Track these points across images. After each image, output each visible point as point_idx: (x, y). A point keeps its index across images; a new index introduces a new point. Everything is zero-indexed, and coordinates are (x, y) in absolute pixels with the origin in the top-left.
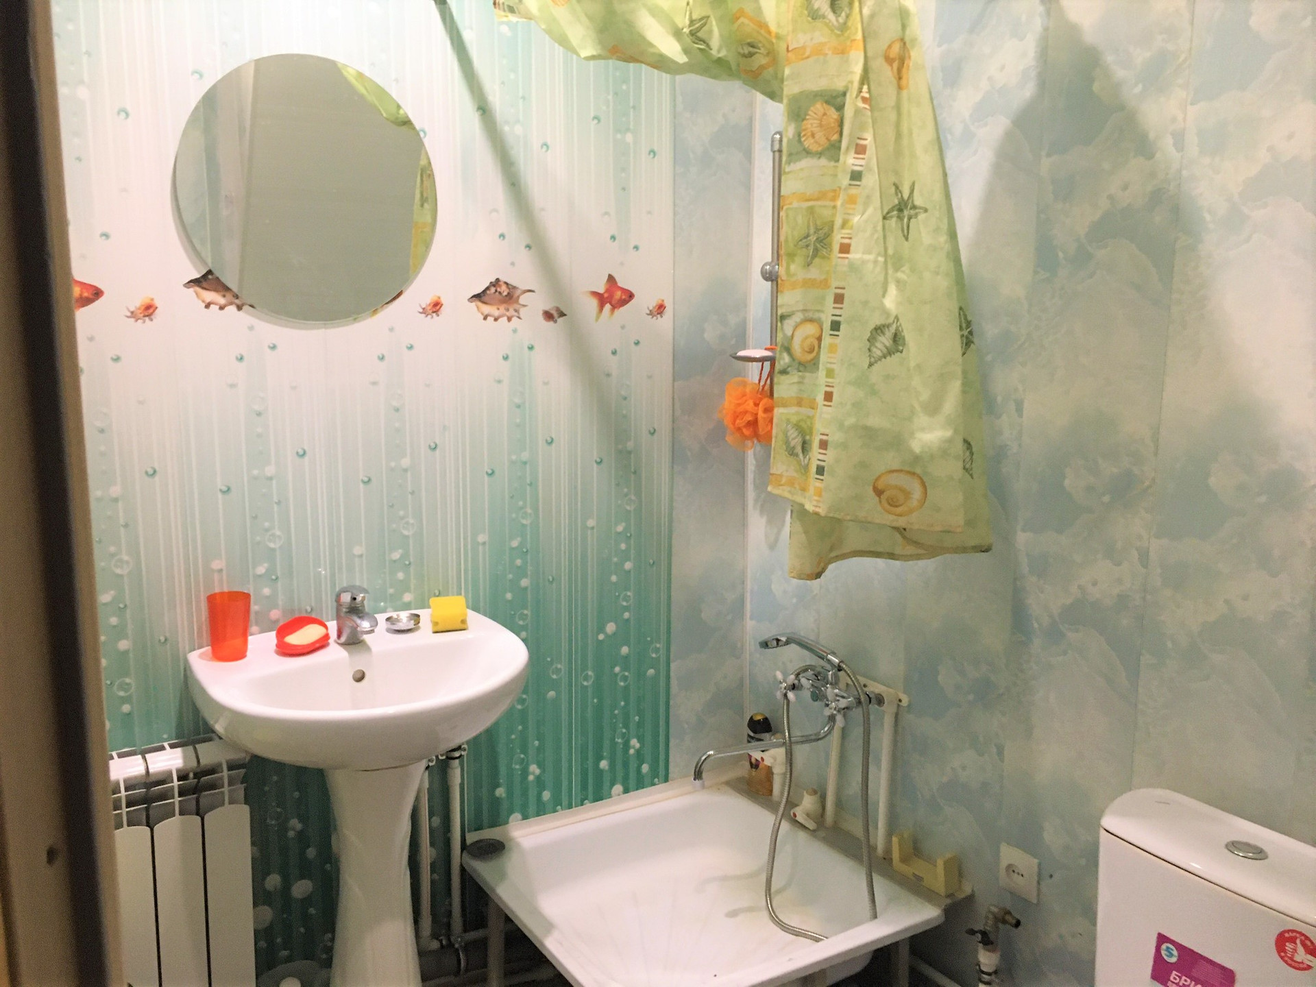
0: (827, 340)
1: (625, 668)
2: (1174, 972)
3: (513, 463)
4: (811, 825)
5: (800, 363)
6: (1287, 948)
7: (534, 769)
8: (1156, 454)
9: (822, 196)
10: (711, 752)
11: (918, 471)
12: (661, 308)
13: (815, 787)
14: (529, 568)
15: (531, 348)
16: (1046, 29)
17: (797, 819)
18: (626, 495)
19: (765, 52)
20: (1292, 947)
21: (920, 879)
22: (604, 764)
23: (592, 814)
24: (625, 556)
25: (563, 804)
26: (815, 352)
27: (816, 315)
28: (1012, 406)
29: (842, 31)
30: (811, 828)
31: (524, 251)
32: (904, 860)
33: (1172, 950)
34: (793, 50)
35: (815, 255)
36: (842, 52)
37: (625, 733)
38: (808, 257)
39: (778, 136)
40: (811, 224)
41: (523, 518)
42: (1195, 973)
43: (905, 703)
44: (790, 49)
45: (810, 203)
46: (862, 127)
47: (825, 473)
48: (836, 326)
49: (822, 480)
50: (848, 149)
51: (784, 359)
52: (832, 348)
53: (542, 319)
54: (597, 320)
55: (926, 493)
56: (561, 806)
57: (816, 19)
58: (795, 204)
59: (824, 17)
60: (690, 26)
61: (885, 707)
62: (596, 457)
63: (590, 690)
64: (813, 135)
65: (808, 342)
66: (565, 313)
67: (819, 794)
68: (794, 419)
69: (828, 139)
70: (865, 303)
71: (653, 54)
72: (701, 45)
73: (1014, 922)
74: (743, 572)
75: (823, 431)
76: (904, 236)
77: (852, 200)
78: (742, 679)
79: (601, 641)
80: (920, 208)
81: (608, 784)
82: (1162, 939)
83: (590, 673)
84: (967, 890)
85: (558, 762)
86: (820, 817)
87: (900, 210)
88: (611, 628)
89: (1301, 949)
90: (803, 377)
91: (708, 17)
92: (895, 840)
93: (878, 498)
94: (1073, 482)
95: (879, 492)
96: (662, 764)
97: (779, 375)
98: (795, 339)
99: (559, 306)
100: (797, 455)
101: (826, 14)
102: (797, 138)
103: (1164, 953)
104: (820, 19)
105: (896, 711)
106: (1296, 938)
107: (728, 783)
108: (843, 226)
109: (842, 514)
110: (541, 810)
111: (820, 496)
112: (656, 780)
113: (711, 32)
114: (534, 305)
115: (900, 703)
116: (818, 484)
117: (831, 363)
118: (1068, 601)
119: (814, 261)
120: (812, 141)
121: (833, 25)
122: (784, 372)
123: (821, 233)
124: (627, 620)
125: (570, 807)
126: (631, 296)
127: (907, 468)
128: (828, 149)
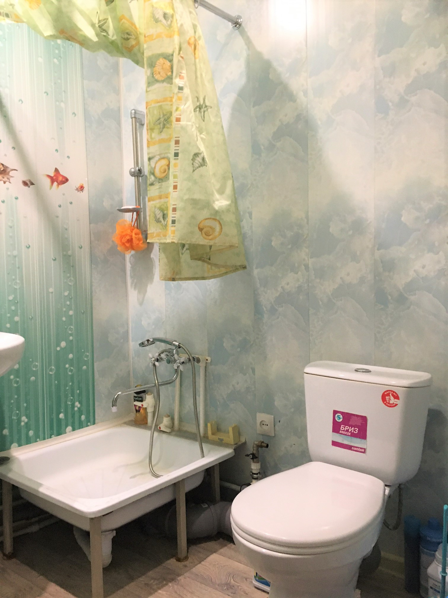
0: (173, 162)
1: (71, 365)
2: (342, 426)
3: (9, 256)
4: (168, 430)
5: (160, 179)
6: (386, 399)
7: (24, 419)
8: (308, 223)
9: (165, 100)
10: (120, 393)
11: (218, 218)
12: (82, 188)
13: (168, 414)
14: (19, 311)
15: (17, 198)
16: (248, 55)
17: (161, 429)
18: (69, 277)
19: (135, 38)
20: (388, 398)
21: (222, 440)
22: (62, 416)
23: (56, 442)
24: (70, 308)
25: (41, 437)
26: (166, 172)
27: (166, 156)
28: (247, 215)
29: (169, 28)
30: (168, 432)
31: (12, 151)
32: (213, 434)
33: (340, 416)
34: (148, 36)
35: (164, 127)
36: (170, 36)
37: (72, 399)
38: (161, 128)
39: (133, 111)
40: (161, 113)
41: (15, 285)
42: (350, 423)
43: (209, 361)
44: (146, 36)
45: (161, 103)
46: (182, 68)
47: (176, 222)
48: (176, 155)
49: (175, 226)
50: (176, 77)
51: (151, 178)
52: (175, 165)
53: (22, 185)
54: (51, 189)
55: (222, 229)
56: (40, 439)
57: (157, 22)
58: (153, 105)
59: (161, 21)
60: (98, 23)
61: (200, 364)
62: (52, 257)
63: (53, 376)
64: (159, 73)
65: (163, 168)
66: (34, 183)
67: (170, 417)
68: (158, 206)
69: (167, 75)
70: (189, 144)
71: (81, 35)
72: (104, 33)
73: (266, 445)
74: (127, 320)
75: (174, 203)
76: (202, 119)
77: (180, 99)
78: (129, 372)
79: (58, 351)
80: (209, 106)
81: (64, 427)
82: (335, 412)
83: (53, 368)
84: (243, 440)
85: (37, 415)
86: (172, 427)
87: (200, 109)
88: (63, 344)
89: (392, 398)
90: (162, 185)
91: (107, 19)
92: (209, 425)
93: (200, 232)
94: (275, 243)
95: (201, 230)
96: (91, 414)
97: (149, 186)
98: (156, 168)
99: (30, 179)
100: (161, 222)
101: (162, 20)
102: (152, 76)
103: (336, 419)
104: (159, 22)
105: (205, 365)
106: (390, 393)
107: (125, 423)
108: (177, 110)
109: (185, 241)
110: (29, 441)
111: (174, 233)
112: (89, 424)
113: (108, 27)
114: (18, 177)
115: (207, 361)
116: (173, 228)
117: (176, 172)
118: (277, 295)
119: (164, 130)
120: (159, 76)
121: (165, 25)
122: (152, 184)
123: (166, 117)
124: (72, 341)
125: (44, 439)
126: (67, 180)
127: (213, 217)
128: (166, 79)
